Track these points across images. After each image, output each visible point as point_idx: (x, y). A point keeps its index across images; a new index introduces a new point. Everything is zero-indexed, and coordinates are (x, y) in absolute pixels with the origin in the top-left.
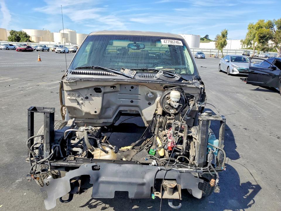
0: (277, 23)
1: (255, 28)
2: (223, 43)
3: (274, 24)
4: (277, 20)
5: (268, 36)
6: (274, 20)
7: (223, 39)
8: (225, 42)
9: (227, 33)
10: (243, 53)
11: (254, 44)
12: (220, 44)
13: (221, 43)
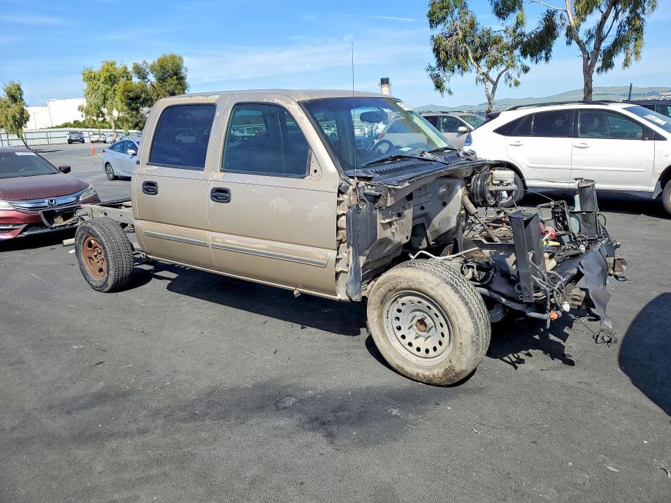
0: (153, 69)
1: (102, 79)
2: (18, 116)
3: (147, 71)
4: (150, 62)
5: (143, 95)
6: (145, 62)
7: (14, 105)
8: (23, 113)
9: (19, 89)
10: (68, 138)
11: (110, 114)
12: (10, 117)
13: (14, 117)
